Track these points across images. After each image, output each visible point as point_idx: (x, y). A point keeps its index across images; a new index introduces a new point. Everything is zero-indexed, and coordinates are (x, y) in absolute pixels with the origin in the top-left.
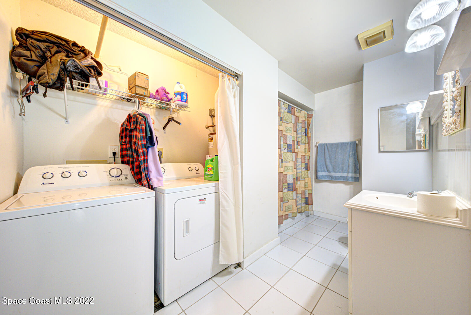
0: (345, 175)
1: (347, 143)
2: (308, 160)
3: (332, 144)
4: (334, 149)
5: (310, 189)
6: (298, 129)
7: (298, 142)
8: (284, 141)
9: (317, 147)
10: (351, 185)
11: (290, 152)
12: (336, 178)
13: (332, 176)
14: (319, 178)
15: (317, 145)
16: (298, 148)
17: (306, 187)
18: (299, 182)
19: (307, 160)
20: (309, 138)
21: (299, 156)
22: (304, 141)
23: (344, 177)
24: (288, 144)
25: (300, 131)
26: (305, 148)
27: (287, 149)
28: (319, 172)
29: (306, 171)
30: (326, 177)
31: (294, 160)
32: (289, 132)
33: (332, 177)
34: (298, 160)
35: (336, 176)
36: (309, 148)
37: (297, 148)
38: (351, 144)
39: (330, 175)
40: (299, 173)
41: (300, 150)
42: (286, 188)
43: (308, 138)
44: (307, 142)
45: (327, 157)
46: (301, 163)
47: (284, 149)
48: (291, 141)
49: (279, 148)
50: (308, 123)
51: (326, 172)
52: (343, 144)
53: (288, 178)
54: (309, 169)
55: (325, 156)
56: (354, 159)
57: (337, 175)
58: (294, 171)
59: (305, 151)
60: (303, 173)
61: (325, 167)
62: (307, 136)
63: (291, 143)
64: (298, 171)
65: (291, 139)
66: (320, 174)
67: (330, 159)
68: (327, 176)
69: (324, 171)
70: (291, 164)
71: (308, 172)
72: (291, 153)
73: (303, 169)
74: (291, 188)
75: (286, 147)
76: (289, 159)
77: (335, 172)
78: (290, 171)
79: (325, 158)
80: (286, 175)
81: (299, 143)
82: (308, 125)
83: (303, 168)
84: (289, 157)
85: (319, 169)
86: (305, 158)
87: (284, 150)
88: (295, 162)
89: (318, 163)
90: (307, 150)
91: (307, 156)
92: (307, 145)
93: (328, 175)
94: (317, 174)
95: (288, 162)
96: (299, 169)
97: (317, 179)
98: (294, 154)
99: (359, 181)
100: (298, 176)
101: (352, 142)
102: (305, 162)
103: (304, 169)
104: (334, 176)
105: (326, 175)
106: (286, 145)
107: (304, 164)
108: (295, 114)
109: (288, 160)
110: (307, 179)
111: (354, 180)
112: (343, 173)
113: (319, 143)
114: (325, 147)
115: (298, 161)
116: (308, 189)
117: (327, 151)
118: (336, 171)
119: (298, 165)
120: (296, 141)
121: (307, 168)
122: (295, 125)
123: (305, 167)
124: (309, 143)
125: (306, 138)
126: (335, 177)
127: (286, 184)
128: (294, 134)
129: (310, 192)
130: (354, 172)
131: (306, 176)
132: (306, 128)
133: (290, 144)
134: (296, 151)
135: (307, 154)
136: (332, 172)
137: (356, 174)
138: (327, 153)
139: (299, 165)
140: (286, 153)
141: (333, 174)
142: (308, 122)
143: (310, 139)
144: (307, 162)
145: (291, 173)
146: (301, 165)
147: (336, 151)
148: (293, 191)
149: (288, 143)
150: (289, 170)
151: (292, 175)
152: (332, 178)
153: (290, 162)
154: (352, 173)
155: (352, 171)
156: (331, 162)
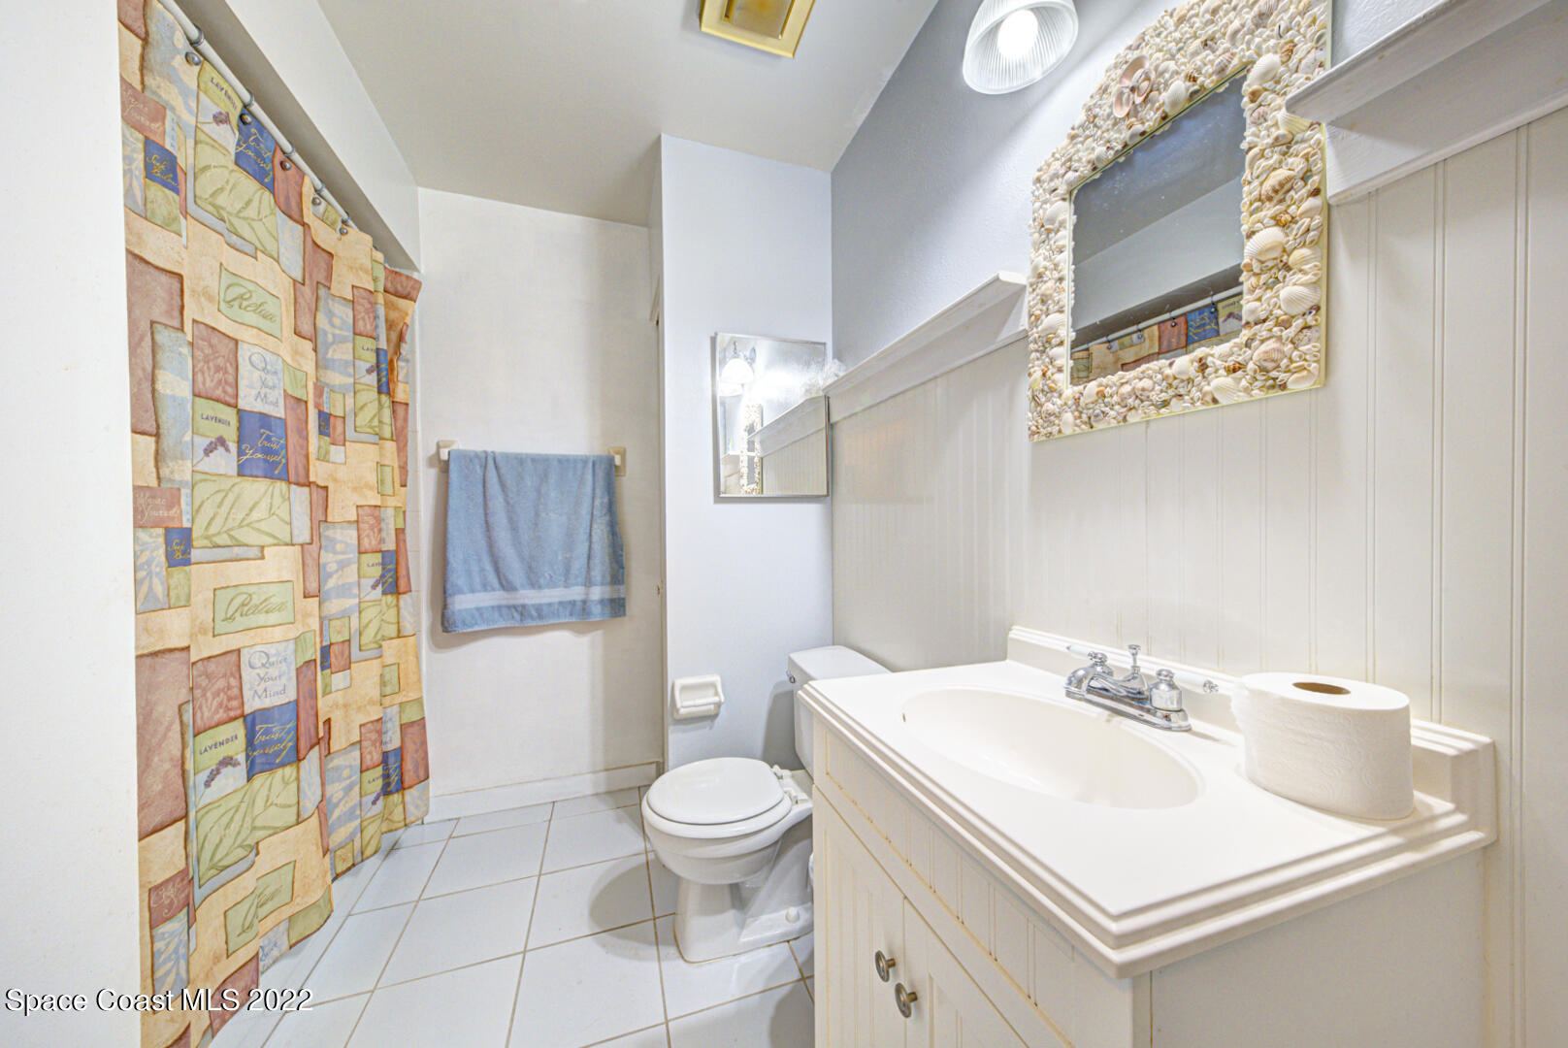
0: (576, 593)
1: (584, 460)
2: (400, 532)
3: (520, 460)
4: (529, 484)
5: (413, 696)
6: (330, 338)
7: (325, 420)
8: (209, 383)
9: (444, 468)
10: (597, 629)
11: (269, 475)
12: (540, 612)
13: (524, 606)
14: (459, 624)
15: (444, 456)
16: (327, 452)
17: (388, 690)
18: (339, 680)
19: (393, 532)
20: (400, 409)
21: (343, 507)
22: (376, 422)
23: (573, 603)
24: (241, 414)
25: (341, 353)
26: (380, 465)
27: (240, 453)
28: (461, 592)
29: (390, 598)
30: (496, 615)
31: (305, 537)
32: (251, 318)
33: (522, 611)
34: (330, 533)
35: (541, 605)
36: (400, 467)
37: (324, 458)
38: (597, 466)
39: (511, 602)
40: (345, 615)
41: (342, 473)
42: (228, 761)
43: (394, 412)
44: (387, 432)
45: (500, 519)
46: (353, 555)
47: (202, 443)
48: (277, 395)
49: (148, 421)
50: (390, 325)
51: (494, 590)
52: (564, 462)
53: (247, 674)
54: (402, 588)
55: (486, 514)
56: (608, 528)
57: (545, 601)
58: (307, 615)
59: (381, 482)
60: (370, 614)
61: (489, 567)
62: (389, 393)
63: (279, 412)
64: (334, 606)
65: (271, 380)
66: (463, 603)
67: (514, 528)
68: (499, 607)
69: (486, 587)
70: (280, 566)
71: (402, 603)
72: (280, 486)
73: (374, 587)
74: (280, 741)
75: (231, 434)
76: (263, 526)
77: (534, 584)
78: (273, 618)
79: (487, 522)
80: (234, 657)
81: (339, 429)
82: (394, 336)
83: (368, 583)
84: (255, 516)
85: (458, 578)
86: (379, 520)
87: (208, 451)
88: (311, 553)
89: (450, 548)
90: (391, 475)
91: (390, 512)
92: (390, 447)
93: (504, 602)
94: (445, 606)
95: (255, 552)
96: (343, 591)
97: (446, 630)
98: (300, 494)
99: (624, 614)
100: (336, 638)
101: (600, 458)
102: (384, 548)
103: (380, 589)
104: (533, 606)
105: (495, 603)
106: (230, 415)
107: (378, 558)
108: (306, 220)
109: (246, 535)
110: (396, 642)
111: (607, 610)
112: (567, 586)
113: (454, 447)
114: (485, 467)
115: (333, 541)
116: (399, 699)
117: (497, 487)
118: (542, 581)
119: (332, 567)
120: (317, 405)
121: (393, 582)
122: (307, 290)
123: (381, 580)
124: (400, 437)
125: (381, 406)
126: (539, 608)
127: (238, 729)
128: (296, 352)
129: (411, 715)
130: (608, 579)
131: (392, 630)
132: (383, 345)
133: (264, 419)
134: (318, 472)
135: (391, 502)
136: (523, 587)
137: (616, 587)
138: (497, 502)
139: (342, 565)
140: (226, 484)
141: (529, 597)
142: (394, 315)
143: (406, 420)
144: (390, 545)
145: (278, 633)
146: (355, 567)
147: (538, 491)
148: (298, 758)
149: (248, 401)
150: (256, 610)
151: (291, 646)
152: (522, 614)
153: (266, 551)
154: (602, 584)
155: (603, 577)
156: (517, 542)
